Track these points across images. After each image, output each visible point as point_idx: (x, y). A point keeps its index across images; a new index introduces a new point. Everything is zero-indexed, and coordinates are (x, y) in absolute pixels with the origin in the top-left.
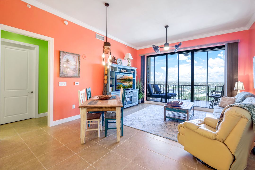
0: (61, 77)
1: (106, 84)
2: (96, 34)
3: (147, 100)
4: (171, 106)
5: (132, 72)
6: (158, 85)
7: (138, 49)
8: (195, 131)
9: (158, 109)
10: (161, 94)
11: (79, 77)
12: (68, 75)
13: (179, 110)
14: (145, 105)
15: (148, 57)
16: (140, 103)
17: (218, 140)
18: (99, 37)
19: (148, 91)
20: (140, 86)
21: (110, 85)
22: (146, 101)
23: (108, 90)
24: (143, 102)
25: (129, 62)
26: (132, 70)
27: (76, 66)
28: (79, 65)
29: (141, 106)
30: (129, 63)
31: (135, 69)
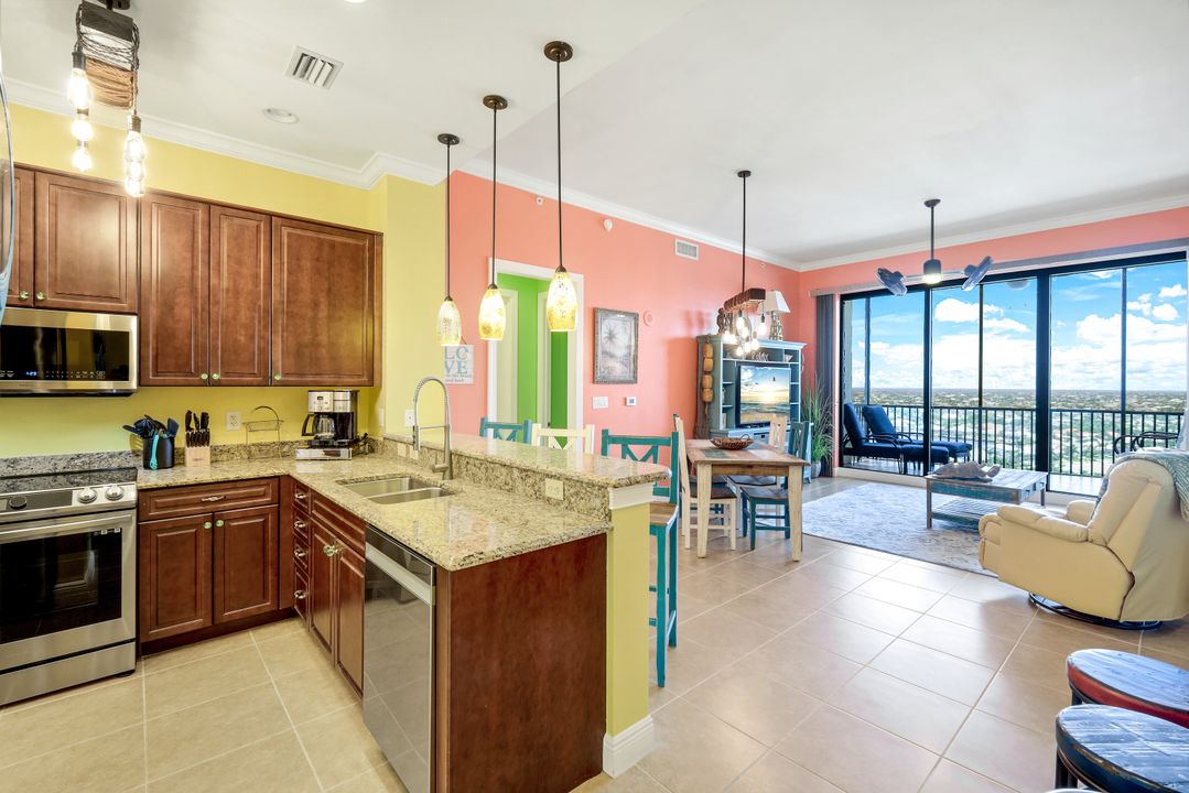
0: (598, 382)
1: (709, 403)
2: (677, 241)
3: (841, 465)
4: (954, 478)
5: (788, 357)
6: (885, 409)
7: (803, 268)
8: (1032, 525)
9: (896, 496)
10: (902, 443)
11: (635, 380)
12: (612, 378)
13: (985, 493)
14: (836, 483)
15: (844, 298)
16: (817, 474)
17: (1092, 542)
18: (684, 248)
19: (845, 432)
20: (816, 412)
21: (721, 406)
22: (837, 470)
23: (714, 425)
24: (826, 472)
25: (774, 322)
26: (787, 352)
27: (629, 347)
28: (636, 346)
29: (818, 485)
30: (774, 325)
31: (798, 347)
